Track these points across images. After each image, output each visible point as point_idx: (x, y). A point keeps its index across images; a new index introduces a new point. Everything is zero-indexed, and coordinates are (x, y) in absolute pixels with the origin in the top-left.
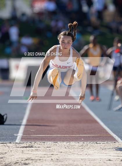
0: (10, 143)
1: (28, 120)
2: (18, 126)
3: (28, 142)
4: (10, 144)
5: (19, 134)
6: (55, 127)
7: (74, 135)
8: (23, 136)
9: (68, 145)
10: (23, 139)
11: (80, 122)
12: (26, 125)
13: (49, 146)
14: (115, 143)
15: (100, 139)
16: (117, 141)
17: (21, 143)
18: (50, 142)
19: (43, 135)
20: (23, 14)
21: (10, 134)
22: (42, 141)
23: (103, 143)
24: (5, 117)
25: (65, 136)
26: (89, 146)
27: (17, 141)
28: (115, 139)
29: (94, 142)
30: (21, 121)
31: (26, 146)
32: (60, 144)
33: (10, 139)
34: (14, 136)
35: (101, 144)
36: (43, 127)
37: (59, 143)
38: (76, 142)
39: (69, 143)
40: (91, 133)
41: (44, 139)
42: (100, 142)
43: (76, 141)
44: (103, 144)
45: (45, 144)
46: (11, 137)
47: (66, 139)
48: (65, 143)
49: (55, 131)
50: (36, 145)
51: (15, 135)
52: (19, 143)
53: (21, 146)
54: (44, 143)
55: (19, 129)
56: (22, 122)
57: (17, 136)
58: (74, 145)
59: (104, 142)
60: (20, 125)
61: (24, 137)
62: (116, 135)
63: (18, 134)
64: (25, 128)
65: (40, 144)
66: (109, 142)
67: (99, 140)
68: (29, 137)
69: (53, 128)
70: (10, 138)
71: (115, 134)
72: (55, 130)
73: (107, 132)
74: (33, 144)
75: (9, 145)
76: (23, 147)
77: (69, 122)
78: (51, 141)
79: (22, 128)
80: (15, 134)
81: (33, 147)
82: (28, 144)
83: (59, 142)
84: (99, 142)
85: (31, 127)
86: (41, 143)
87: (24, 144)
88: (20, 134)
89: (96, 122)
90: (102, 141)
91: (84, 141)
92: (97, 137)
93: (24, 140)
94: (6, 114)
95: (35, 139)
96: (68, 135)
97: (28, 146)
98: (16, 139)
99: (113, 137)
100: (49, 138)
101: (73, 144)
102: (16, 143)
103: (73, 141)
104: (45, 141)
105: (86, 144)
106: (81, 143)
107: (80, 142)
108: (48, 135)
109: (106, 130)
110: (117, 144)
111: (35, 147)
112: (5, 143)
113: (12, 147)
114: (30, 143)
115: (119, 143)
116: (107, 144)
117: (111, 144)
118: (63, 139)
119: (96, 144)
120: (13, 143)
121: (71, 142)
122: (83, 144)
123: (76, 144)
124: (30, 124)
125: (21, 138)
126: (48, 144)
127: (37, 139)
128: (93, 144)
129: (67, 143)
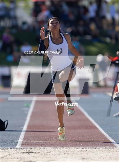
0: (11, 149)
1: (28, 127)
3: (29, 148)
4: (10, 150)
5: (19, 140)
6: (55, 133)
7: (74, 141)
8: (23, 142)
9: (67, 151)
11: (79, 128)
12: (26, 131)
13: (49, 152)
14: (113, 148)
15: (99, 145)
16: (115, 146)
17: (22, 149)
18: (50, 148)
19: (43, 140)
20: (24, 23)
21: (11, 140)
22: (41, 147)
23: (102, 148)
24: (6, 123)
25: (64, 142)
27: (18, 147)
29: (93, 147)
30: (22, 127)
31: (26, 151)
32: (60, 149)
33: (11, 145)
34: (14, 142)
35: (100, 150)
36: (43, 133)
38: (75, 148)
39: (68, 149)
40: (90, 139)
41: (44, 144)
43: (76, 146)
45: (45, 149)
46: (12, 143)
47: (65, 144)
48: (64, 149)
49: (55, 137)
51: (16, 140)
52: (19, 149)
53: (21, 152)
54: (44, 148)
55: (20, 135)
57: (17, 142)
59: (103, 147)
60: (21, 131)
62: (115, 141)
64: (26, 134)
65: (40, 149)
66: (108, 147)
68: (30, 143)
69: (53, 134)
73: (106, 138)
74: (33, 150)
76: (24, 153)
77: (69, 128)
78: (51, 146)
81: (33, 152)
82: (28, 150)
83: (58, 148)
84: (98, 147)
85: (31, 132)
86: (41, 148)
87: (24, 150)
88: (21, 140)
89: (95, 128)
90: (101, 147)
91: (84, 147)
93: (24, 145)
94: (7, 121)
95: (35, 144)
96: (68, 140)
97: (28, 151)
98: (17, 145)
101: (72, 149)
102: (17, 149)
103: (72, 146)
105: (85, 150)
106: (80, 149)
107: (79, 148)
108: (48, 140)
109: (105, 136)
110: (115, 149)
111: (35, 152)
112: (6, 149)
113: (13, 153)
114: (30, 149)
115: (117, 149)
116: (105, 149)
117: (109, 149)
118: (63, 144)
119: (95, 149)
120: (14, 149)
121: (71, 148)
122: (82, 149)
123: (75, 149)
124: (31, 130)
125: (21, 144)
126: (47, 149)
127: (37, 144)
128: (92, 149)
129: (66, 149)
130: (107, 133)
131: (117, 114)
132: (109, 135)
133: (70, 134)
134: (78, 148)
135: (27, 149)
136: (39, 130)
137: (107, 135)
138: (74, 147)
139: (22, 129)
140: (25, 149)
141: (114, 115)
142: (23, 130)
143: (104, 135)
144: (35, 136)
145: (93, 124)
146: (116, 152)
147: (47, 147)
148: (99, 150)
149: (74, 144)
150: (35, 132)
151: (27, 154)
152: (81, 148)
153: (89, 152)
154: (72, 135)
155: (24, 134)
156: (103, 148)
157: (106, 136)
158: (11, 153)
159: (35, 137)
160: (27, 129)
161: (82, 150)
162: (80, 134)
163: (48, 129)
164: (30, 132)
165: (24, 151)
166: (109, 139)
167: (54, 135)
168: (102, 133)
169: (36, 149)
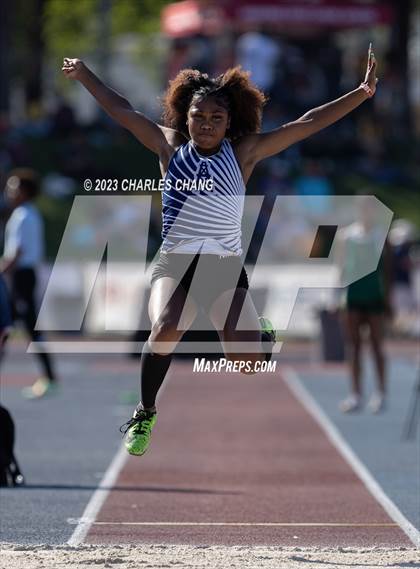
0: (49, 548)
1: (124, 474)
2: (86, 493)
3: (110, 546)
4: (46, 552)
5: (82, 519)
6: (210, 496)
7: (270, 524)
8: (93, 525)
9: (243, 558)
10: (94, 533)
11: (299, 479)
12: (114, 489)
13: (180, 560)
14: (404, 549)
15: (355, 537)
16: (411, 543)
17: (86, 548)
18: (185, 547)
19: (163, 521)
21: (54, 517)
22: (156, 542)
23: (363, 549)
25: (237, 526)
26: (313, 560)
27: (73, 542)
28: (408, 538)
29: (333, 545)
31: (99, 556)
32: (217, 552)
33: (50, 534)
34: (66, 524)
35: (358, 555)
36: (171, 495)
37: (215, 550)
38: (272, 548)
39: (247, 551)
40: (332, 517)
41: (164, 535)
42: (354, 548)
43: (275, 542)
44: (363, 552)
45: (166, 551)
46: (54, 527)
47: (240, 535)
48: (234, 550)
49: (208, 509)
50: (134, 555)
51: (70, 520)
52: (78, 550)
53: (82, 559)
54: (164, 548)
55: (87, 501)
56: (100, 479)
57: (74, 526)
58: (264, 556)
59: (369, 545)
60: (94, 488)
61: (99, 529)
62: (413, 524)
63: (81, 516)
64: (109, 499)
65: (150, 551)
66: (386, 546)
67: (351, 542)
68: (116, 528)
69: (204, 500)
70: (52, 530)
71: (410, 521)
72: (210, 505)
73: (384, 515)
74: (126, 553)
75: (41, 556)
76: (90, 562)
78: (188, 542)
79: (98, 499)
80: (71, 517)
81: (121, 562)
82: (109, 551)
83: (214, 548)
84: (352, 546)
85: (128, 494)
86: (151, 547)
87: (93, 552)
88: (87, 519)
89: (354, 479)
90: (361, 544)
91: (301, 544)
92: (348, 530)
93: (96, 537)
95: (135, 534)
96: (251, 522)
97: (106, 557)
98: (71, 534)
99: (402, 531)
100: (182, 532)
101: (261, 552)
102: (68, 549)
103: (261, 542)
104: (169, 542)
105: (304, 554)
106: (289, 551)
107: (285, 547)
108: (182, 521)
109: (382, 508)
110: (410, 552)
111: (131, 561)
112: (32, 549)
113: (53, 562)
114: (115, 550)
115: (418, 551)
116: (376, 554)
117: (390, 553)
118: (231, 535)
119: (339, 554)
120: (58, 548)
121: (257, 547)
122: (294, 553)
123: (270, 552)
125: (86, 532)
126: (175, 552)
127: (143, 534)
128: (330, 553)
129: (240, 550)
130: (393, 499)
132: (397, 505)
134: (281, 549)
135: (105, 550)
137: (393, 506)
138: (270, 543)
139: (99, 482)
140: (97, 551)
142: (101, 485)
143: (380, 506)
144: (142, 505)
145: (349, 467)
146: (412, 563)
147: (176, 542)
148: (352, 555)
149: (269, 535)
150: (142, 493)
151: (103, 565)
152: (293, 548)
154: (268, 502)
155: (104, 499)
156: (369, 549)
157: (386, 508)
158: (45, 563)
159: (140, 508)
160: (118, 480)
161: (294, 556)
162: (297, 499)
163: (191, 481)
165: (94, 558)
166: (395, 519)
167: (207, 502)
168: (373, 498)
169: (134, 551)
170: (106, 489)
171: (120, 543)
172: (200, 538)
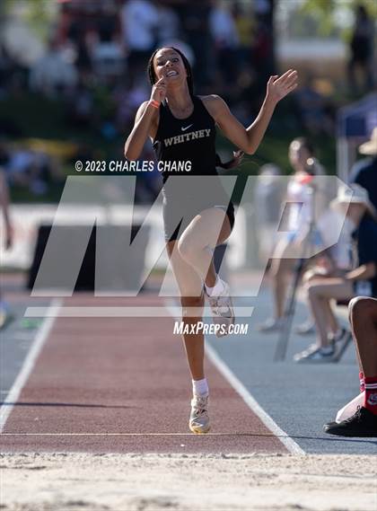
1: (26, 390)
3: (16, 454)
6: (105, 409)
7: (159, 434)
9: (136, 464)
10: (1, 443)
12: (17, 404)
14: (280, 455)
15: (236, 445)
18: (84, 455)
19: (64, 432)
22: (57, 450)
23: (244, 455)
25: (130, 436)
26: (199, 465)
28: (283, 445)
29: (217, 452)
30: (4, 392)
32: (113, 459)
35: (239, 460)
36: (68, 408)
37: (111, 457)
38: (162, 455)
39: (139, 458)
40: (213, 428)
41: (65, 444)
42: (235, 455)
43: (164, 450)
44: (244, 458)
45: (67, 459)
47: (133, 444)
48: (127, 457)
49: (103, 421)
50: (38, 462)
54: (65, 455)
56: (6, 395)
58: (155, 462)
59: (249, 452)
61: (5, 439)
64: (13, 411)
65: (53, 458)
66: (264, 452)
67: (233, 447)
68: (22, 439)
69: (99, 413)
72: (104, 417)
73: (261, 425)
74: (31, 460)
77: (152, 395)
78: (86, 450)
83: (109, 455)
84: (234, 452)
85: (31, 408)
86: (54, 455)
87: (1, 460)
90: (241, 451)
91: (189, 452)
92: (229, 438)
95: (38, 443)
96: (142, 432)
100: (81, 441)
101: (151, 458)
103: (152, 450)
104: (69, 450)
105: (191, 460)
106: (177, 457)
107: (174, 454)
108: (80, 431)
109: (259, 419)
110: (286, 458)
114: (21, 457)
115: (292, 457)
116: (255, 460)
117: (267, 459)
118: (125, 444)
119: (222, 460)
121: (149, 455)
122: (182, 459)
123: (160, 459)
124: (32, 401)
126: (75, 459)
127: (45, 443)
128: (214, 460)
129: (133, 457)
130: (267, 411)
131: (305, 354)
132: (272, 416)
133: (153, 414)
134: (170, 456)
135: (12, 458)
136: (58, 401)
137: (268, 417)
138: (160, 450)
139: (4, 399)
140: (5, 458)
141: (297, 358)
142: (7, 401)
143: (257, 417)
144: (43, 418)
145: (228, 384)
146: (288, 467)
147: (75, 450)
148: (234, 460)
149: (159, 444)
150: (42, 407)
152: (181, 455)
153: (203, 466)
154: (157, 415)
155: (8, 413)
156: (249, 455)
157: (263, 419)
159: (42, 421)
160: (21, 396)
161: (182, 462)
162: (183, 412)
163: (87, 398)
164: (26, 407)
166: (271, 429)
167: (101, 415)
168: (251, 411)
169: (38, 458)
170: (11, 404)
171: (25, 451)
172: (97, 447)
